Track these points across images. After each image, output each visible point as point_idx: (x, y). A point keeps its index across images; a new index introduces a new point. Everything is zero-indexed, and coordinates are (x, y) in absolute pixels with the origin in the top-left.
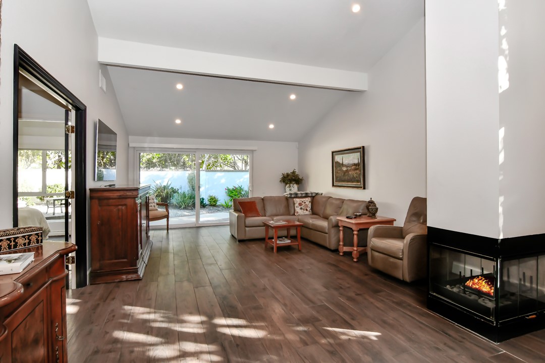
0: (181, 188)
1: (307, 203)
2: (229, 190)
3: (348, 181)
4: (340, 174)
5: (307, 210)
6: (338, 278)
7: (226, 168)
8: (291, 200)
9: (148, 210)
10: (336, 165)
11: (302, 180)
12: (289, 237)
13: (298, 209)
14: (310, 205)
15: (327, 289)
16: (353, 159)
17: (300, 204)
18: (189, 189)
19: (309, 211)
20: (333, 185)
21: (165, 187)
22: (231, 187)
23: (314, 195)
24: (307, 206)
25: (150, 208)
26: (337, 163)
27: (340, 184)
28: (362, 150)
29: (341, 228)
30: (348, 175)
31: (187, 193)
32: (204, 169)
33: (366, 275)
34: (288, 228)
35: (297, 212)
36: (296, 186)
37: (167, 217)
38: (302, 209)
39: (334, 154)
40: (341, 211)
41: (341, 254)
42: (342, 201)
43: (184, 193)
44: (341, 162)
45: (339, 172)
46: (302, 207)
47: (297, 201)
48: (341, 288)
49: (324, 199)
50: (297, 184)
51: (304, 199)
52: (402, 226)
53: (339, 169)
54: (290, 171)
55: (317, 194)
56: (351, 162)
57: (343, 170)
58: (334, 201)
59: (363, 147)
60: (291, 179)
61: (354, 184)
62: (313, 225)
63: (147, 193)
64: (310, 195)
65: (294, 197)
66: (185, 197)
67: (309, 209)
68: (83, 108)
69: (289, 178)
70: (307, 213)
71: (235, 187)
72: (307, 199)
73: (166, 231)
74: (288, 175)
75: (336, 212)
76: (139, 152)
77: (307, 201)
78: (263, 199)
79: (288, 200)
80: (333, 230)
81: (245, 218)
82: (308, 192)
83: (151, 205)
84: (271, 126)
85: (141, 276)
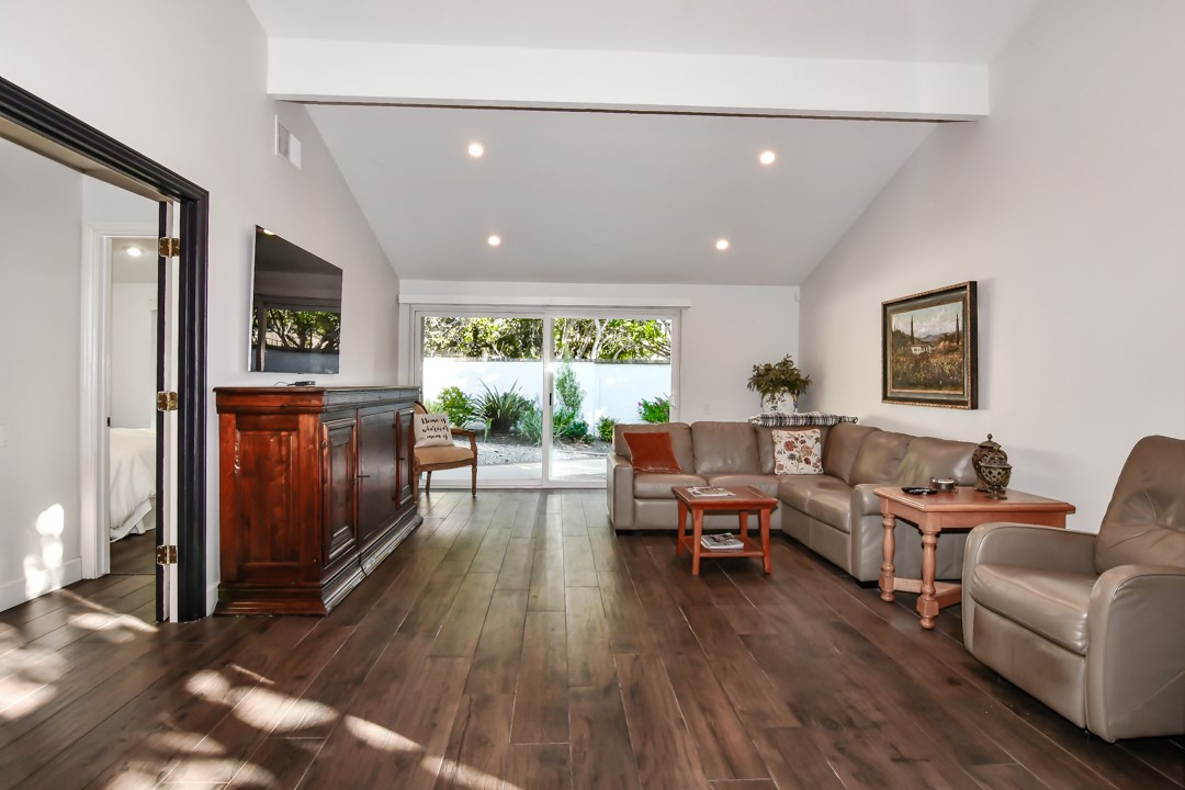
1: (810, 443)
2: (646, 405)
3: (927, 385)
4: (906, 366)
5: (807, 461)
6: (851, 683)
8: (764, 434)
10: (893, 341)
11: (806, 382)
12: (744, 533)
13: (782, 459)
14: (817, 449)
15: (800, 719)
16: (942, 321)
17: (789, 446)
19: (815, 466)
20: (885, 397)
21: (505, 397)
22: (652, 401)
23: (830, 423)
24: (808, 450)
25: (436, 440)
26: (898, 333)
27: (906, 392)
28: (968, 295)
29: (889, 522)
30: (927, 367)
32: (594, 357)
33: (952, 682)
34: (739, 509)
35: (781, 467)
36: (789, 398)
37: (473, 462)
38: (794, 459)
39: (889, 309)
40: (899, 470)
41: (887, 598)
42: (906, 440)
44: (908, 332)
45: (902, 359)
46: (794, 452)
47: (782, 436)
48: (851, 723)
49: (857, 435)
50: (793, 393)
51: (801, 433)
52: (1096, 530)
53: (901, 350)
54: (774, 361)
55: (840, 420)
56: (937, 331)
57: (912, 355)
58: (882, 440)
59: (973, 285)
60: (777, 379)
61: (943, 393)
62: (813, 503)
64: (821, 422)
65: (775, 427)
67: (813, 459)
69: (771, 376)
70: (809, 469)
71: (660, 400)
72: (809, 432)
73: (470, 495)
74: (768, 369)
75: (886, 472)
76: (422, 314)
77: (812, 438)
78: (690, 429)
79: (757, 436)
80: (864, 525)
81: (635, 476)
82: (815, 414)
83: (439, 433)
84: (722, 245)
85: (328, 607)
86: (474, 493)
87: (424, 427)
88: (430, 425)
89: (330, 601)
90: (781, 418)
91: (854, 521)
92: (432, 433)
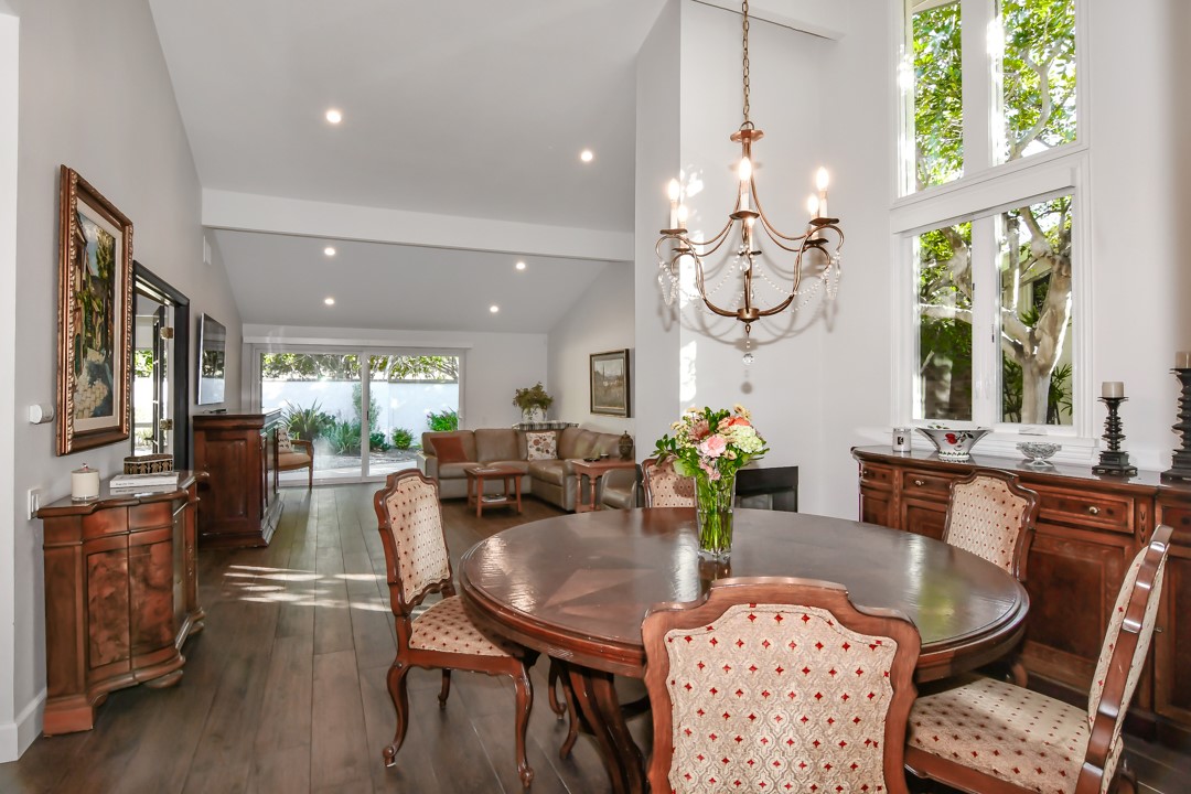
0: (340, 414)
1: (549, 440)
2: (433, 418)
3: (610, 404)
4: (601, 393)
5: (547, 452)
7: (437, 374)
8: (521, 436)
9: (276, 453)
10: (595, 378)
11: (550, 401)
12: (507, 494)
13: (532, 451)
14: (553, 444)
16: (614, 369)
17: (536, 442)
18: (355, 416)
19: (552, 454)
20: (592, 411)
21: (307, 413)
22: (438, 413)
23: (562, 427)
24: (548, 445)
25: (280, 449)
26: (597, 373)
27: (599, 408)
28: (627, 355)
29: (579, 477)
30: (610, 394)
31: (350, 423)
34: (505, 477)
35: (532, 456)
36: (540, 412)
37: (310, 464)
38: (539, 452)
39: (592, 358)
42: (597, 436)
43: (346, 424)
44: (601, 373)
45: (599, 389)
46: (539, 446)
47: (532, 436)
49: (577, 433)
50: (542, 408)
51: (544, 434)
53: (598, 383)
54: (530, 387)
55: (569, 426)
56: (614, 374)
57: (604, 386)
58: (587, 436)
59: (628, 350)
60: (532, 398)
63: (276, 423)
64: (557, 427)
65: (529, 431)
66: (347, 432)
67: (551, 450)
68: (184, 302)
69: (528, 397)
70: (548, 456)
71: (447, 413)
72: (548, 434)
73: (307, 490)
74: (526, 392)
76: (261, 352)
77: (550, 436)
78: (474, 434)
79: (518, 435)
80: (569, 480)
81: (439, 466)
82: (554, 422)
84: (494, 309)
85: (267, 542)
86: (311, 488)
89: (267, 536)
90: (532, 426)
91: (565, 480)
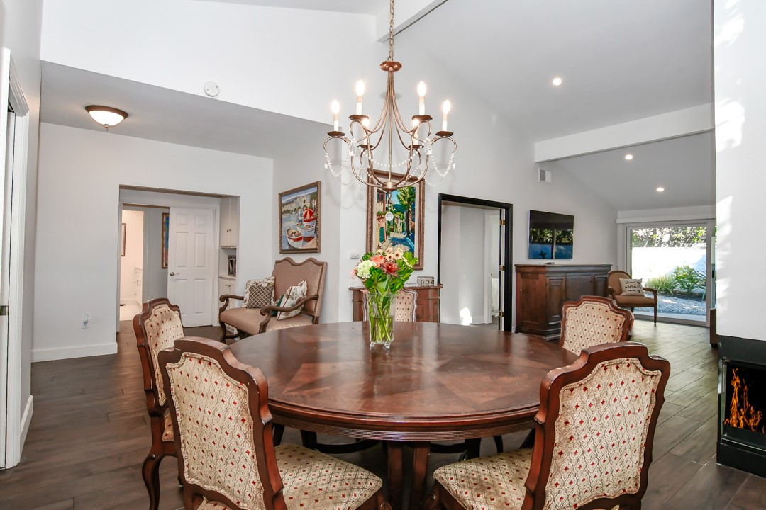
37: (654, 305)
76: (630, 228)
83: (634, 289)
86: (655, 323)
87: (627, 285)
88: (630, 285)
92: (631, 289)
